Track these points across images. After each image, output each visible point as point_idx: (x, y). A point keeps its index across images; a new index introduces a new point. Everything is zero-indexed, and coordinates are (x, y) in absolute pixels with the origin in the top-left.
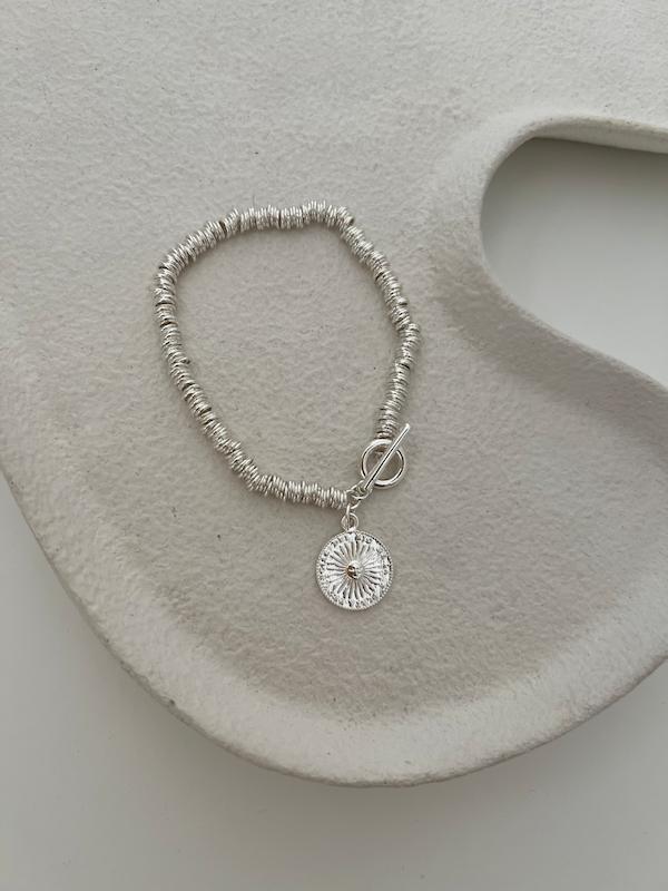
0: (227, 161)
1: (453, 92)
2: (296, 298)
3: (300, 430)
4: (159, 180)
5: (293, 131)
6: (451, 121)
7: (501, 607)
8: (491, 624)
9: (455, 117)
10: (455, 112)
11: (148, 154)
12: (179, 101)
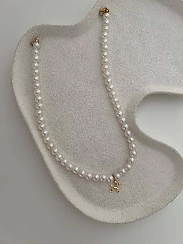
0: (85, 102)
1: (131, 83)
2: (100, 129)
3: (101, 155)
4: (72, 106)
5: (98, 95)
6: (131, 90)
7: (140, 190)
8: (138, 193)
9: (131, 89)
10: (132, 88)
11: (70, 101)
12: (76, 90)
